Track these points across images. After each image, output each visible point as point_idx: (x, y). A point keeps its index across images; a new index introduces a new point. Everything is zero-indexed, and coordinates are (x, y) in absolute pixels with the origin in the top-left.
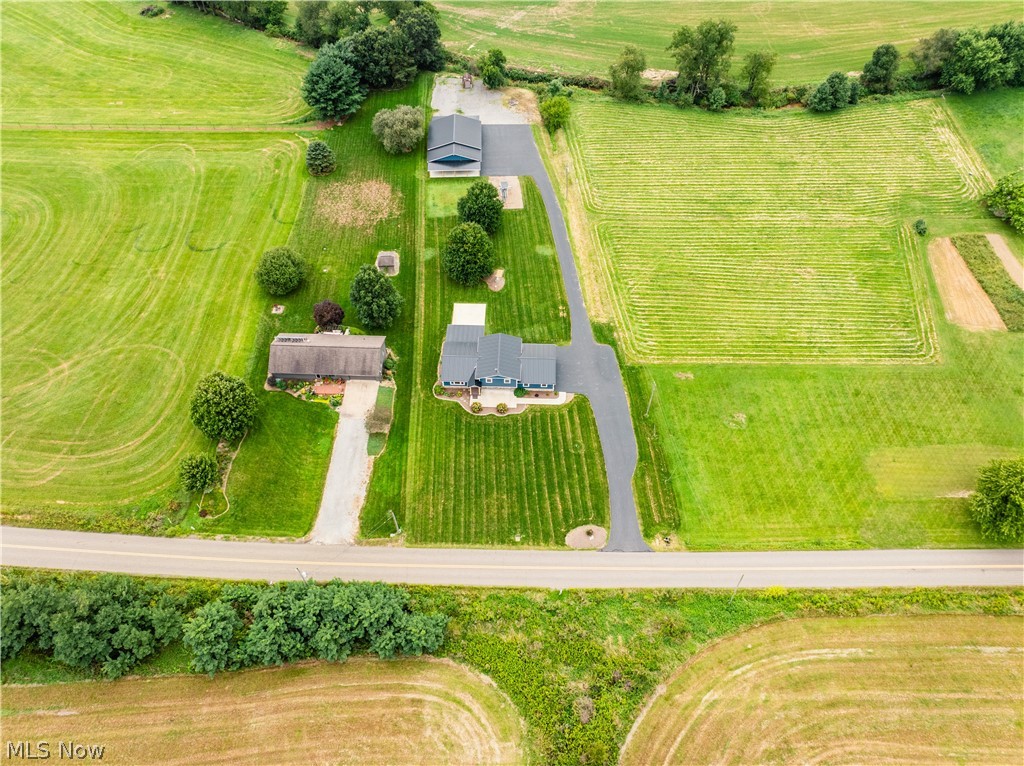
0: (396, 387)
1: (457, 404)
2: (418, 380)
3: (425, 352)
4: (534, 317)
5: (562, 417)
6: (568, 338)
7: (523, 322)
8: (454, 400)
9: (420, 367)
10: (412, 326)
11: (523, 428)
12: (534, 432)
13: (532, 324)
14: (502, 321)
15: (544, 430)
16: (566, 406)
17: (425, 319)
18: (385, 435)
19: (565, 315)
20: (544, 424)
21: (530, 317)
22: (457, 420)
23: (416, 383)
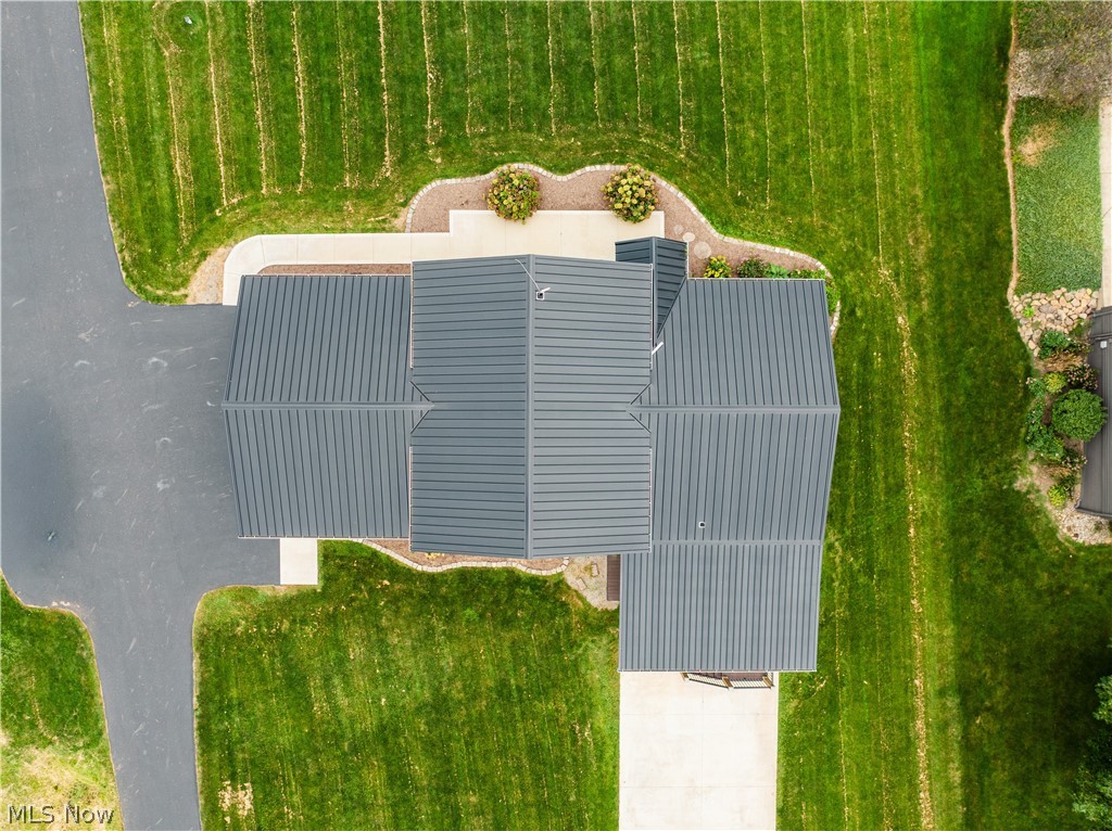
0: (1015, 303)
1: (725, 225)
2: (910, 365)
3: (896, 531)
4: (374, 778)
5: (247, 178)
6: (217, 644)
7: (430, 746)
8: (738, 247)
9: (909, 436)
10: (969, 694)
11: (421, 104)
12: (369, 85)
13: (386, 734)
14: (534, 750)
15: (325, 96)
16: (230, 234)
17: (909, 744)
18: (1021, 44)
19: (226, 799)
20: (324, 136)
21: (398, 778)
22: (716, 139)
23: (918, 341)
